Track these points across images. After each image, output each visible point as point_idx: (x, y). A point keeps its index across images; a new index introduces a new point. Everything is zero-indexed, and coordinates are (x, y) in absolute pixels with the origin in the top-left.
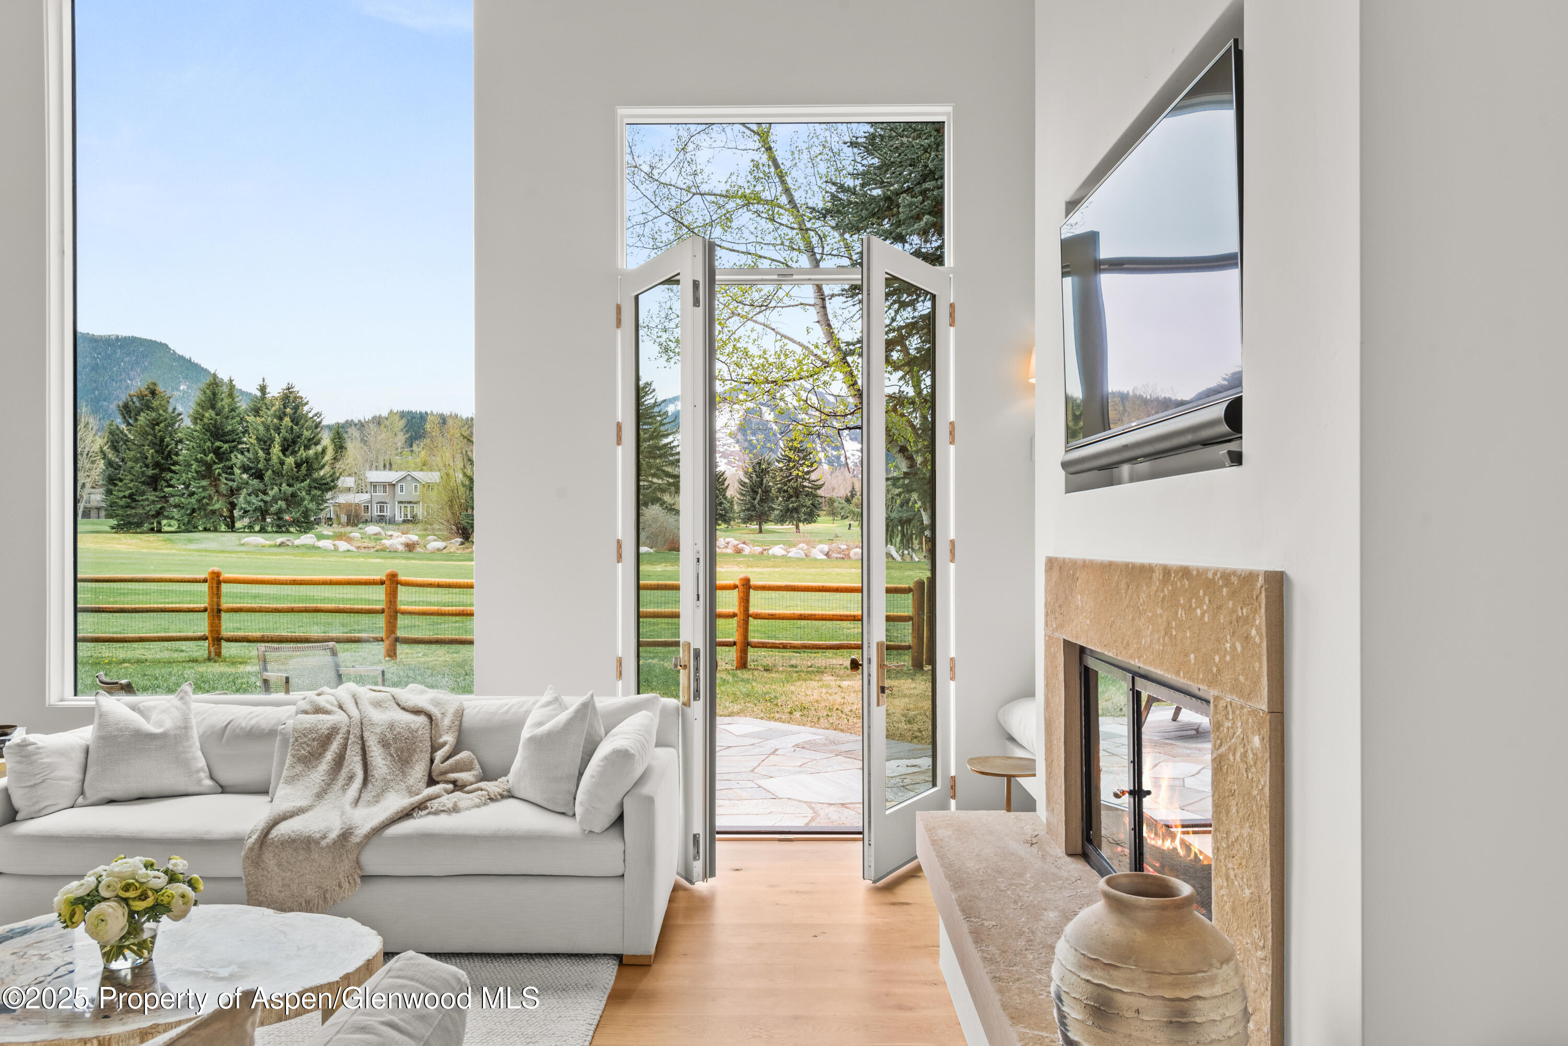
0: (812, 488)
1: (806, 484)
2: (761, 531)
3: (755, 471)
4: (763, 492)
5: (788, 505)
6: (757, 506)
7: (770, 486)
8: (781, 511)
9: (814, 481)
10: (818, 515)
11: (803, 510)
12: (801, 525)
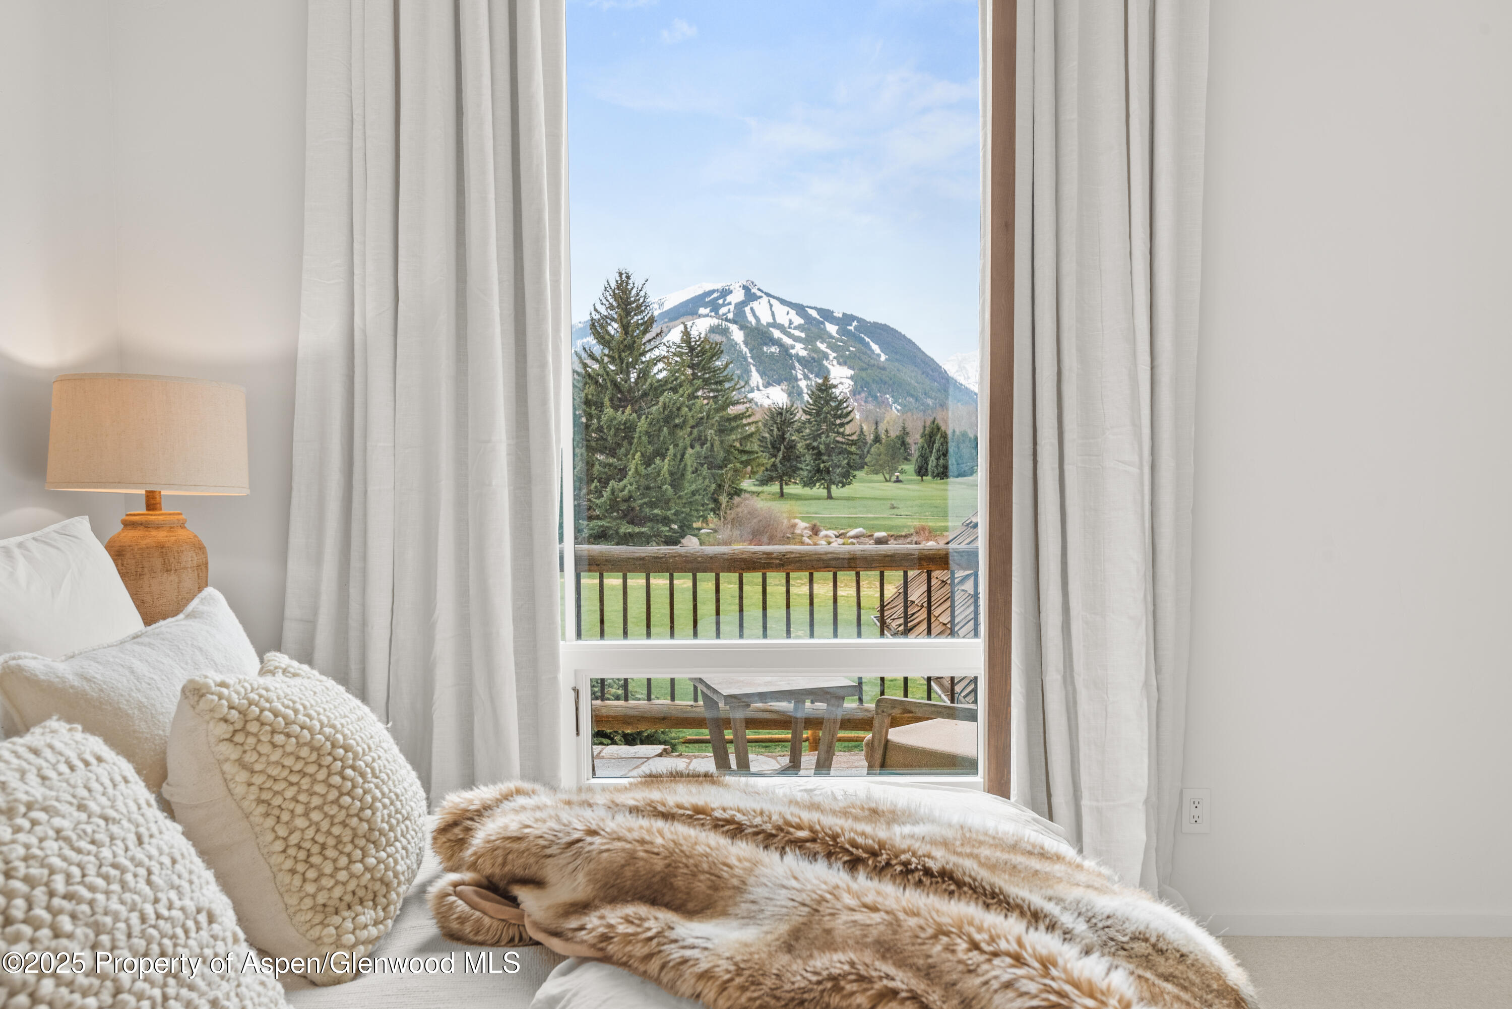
0: (847, 444)
1: (839, 439)
2: (782, 494)
3: (777, 423)
4: (785, 448)
5: (819, 464)
6: (779, 465)
7: (793, 441)
8: (810, 472)
9: (849, 435)
10: (854, 477)
11: (838, 470)
12: (833, 487)
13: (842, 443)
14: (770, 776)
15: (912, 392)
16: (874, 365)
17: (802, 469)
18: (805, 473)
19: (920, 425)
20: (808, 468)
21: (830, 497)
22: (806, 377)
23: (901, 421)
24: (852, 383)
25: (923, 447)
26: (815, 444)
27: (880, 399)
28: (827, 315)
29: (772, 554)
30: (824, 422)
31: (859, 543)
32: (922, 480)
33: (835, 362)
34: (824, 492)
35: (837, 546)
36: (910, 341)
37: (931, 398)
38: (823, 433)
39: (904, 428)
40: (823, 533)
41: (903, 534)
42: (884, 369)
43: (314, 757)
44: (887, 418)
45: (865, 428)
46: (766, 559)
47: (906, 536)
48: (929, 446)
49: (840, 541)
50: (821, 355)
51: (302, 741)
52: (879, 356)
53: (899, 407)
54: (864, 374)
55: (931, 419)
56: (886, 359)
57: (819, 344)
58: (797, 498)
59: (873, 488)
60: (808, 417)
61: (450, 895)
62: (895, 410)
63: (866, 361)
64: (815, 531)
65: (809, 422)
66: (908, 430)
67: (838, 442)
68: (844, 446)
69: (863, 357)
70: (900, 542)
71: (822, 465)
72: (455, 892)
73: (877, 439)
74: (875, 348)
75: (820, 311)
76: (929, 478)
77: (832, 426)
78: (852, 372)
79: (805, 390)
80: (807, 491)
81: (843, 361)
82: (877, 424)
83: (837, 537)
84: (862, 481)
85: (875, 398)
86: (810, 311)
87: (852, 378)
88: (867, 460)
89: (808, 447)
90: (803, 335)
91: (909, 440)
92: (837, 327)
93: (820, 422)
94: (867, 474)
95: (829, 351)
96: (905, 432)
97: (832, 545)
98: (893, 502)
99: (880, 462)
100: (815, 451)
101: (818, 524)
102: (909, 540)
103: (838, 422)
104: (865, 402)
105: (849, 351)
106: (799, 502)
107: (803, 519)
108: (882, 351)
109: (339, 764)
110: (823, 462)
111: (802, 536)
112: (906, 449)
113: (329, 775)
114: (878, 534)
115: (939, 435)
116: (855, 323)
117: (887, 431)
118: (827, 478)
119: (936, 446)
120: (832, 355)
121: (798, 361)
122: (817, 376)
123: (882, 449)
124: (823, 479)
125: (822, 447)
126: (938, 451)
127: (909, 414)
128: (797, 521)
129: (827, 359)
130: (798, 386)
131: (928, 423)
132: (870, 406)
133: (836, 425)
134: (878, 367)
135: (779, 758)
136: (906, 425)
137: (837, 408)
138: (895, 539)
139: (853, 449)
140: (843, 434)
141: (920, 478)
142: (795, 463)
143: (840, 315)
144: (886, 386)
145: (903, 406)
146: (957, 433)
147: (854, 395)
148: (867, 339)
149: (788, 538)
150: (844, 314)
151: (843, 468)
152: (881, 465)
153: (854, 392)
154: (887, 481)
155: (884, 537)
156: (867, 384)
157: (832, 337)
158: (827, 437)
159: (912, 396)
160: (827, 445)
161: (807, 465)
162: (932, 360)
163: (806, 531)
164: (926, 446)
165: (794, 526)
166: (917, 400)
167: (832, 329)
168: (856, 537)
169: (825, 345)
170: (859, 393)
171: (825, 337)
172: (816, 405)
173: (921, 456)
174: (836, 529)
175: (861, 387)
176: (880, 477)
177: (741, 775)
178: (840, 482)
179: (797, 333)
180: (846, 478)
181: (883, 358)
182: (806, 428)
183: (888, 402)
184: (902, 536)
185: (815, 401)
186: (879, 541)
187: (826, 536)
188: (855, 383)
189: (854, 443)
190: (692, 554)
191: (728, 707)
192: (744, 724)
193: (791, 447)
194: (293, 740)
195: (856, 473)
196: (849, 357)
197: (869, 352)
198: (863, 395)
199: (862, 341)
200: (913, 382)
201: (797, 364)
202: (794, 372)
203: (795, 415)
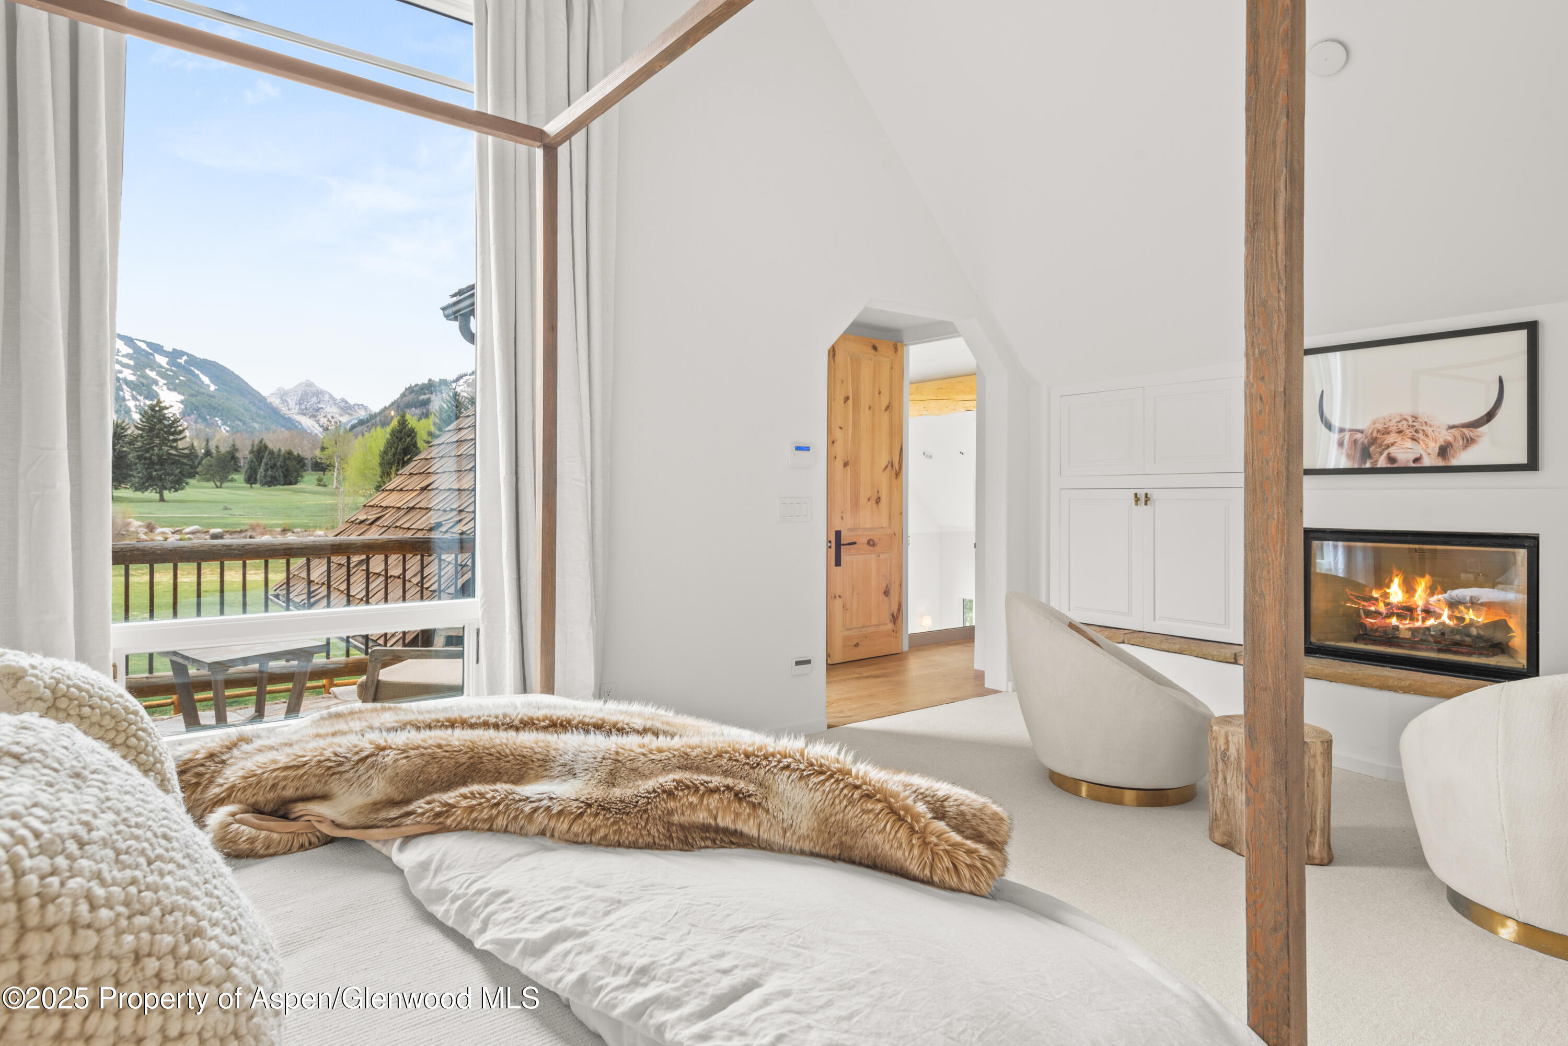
13: (175, 455)
14: (239, 725)
15: (240, 417)
16: (203, 393)
17: (134, 476)
18: (137, 480)
19: (248, 444)
20: (140, 475)
21: (162, 499)
22: (135, 398)
23: (231, 439)
24: (182, 406)
25: (252, 461)
26: (148, 455)
27: (209, 421)
28: (158, 349)
29: (231, 546)
30: (157, 437)
31: (198, 538)
32: (251, 487)
33: (165, 388)
34: (157, 496)
35: (173, 541)
36: (238, 377)
37: (257, 422)
38: (156, 446)
39: (234, 446)
40: (159, 530)
41: (238, 530)
42: (213, 397)
43: (113, 724)
44: (218, 437)
45: (196, 444)
46: (227, 550)
47: (241, 532)
48: (257, 460)
49: (177, 537)
50: (150, 381)
51: (103, 711)
52: (209, 386)
53: (228, 429)
54: (193, 400)
55: (260, 439)
56: (216, 389)
57: (148, 371)
58: (130, 500)
59: (204, 493)
60: (140, 432)
61: (232, 823)
62: (224, 429)
63: (196, 389)
64: (151, 528)
65: (141, 436)
66: (237, 447)
67: (171, 454)
68: (176, 458)
69: (193, 386)
70: (235, 536)
71: (154, 473)
72: (235, 820)
73: (208, 453)
74: (206, 380)
75: (149, 344)
76: (258, 485)
77: (165, 441)
78: (182, 398)
79: (133, 409)
80: (139, 495)
81: (172, 387)
82: (208, 441)
83: (173, 533)
84: (195, 487)
85: (205, 420)
86: (139, 343)
87: (182, 402)
88: (198, 470)
89: (139, 457)
90: (132, 363)
91: (238, 455)
92: (167, 359)
93: (153, 437)
94: (198, 481)
95: (158, 378)
96: (234, 449)
97: (170, 540)
98: (226, 504)
99: (211, 472)
100: (147, 461)
101: (153, 523)
102: (243, 535)
103: (171, 438)
104: (195, 422)
105: (179, 380)
106: (133, 504)
107: (137, 518)
108: (212, 383)
109: (134, 727)
110: (156, 470)
111: (138, 533)
112: (236, 463)
113: (127, 738)
114: (213, 531)
115: (267, 453)
116: (185, 358)
117: (217, 447)
118: (160, 484)
119: (264, 460)
120: (162, 382)
121: (126, 384)
122: (146, 398)
123: (213, 461)
124: (156, 485)
125: (154, 458)
126: (266, 464)
127: (238, 434)
128: (131, 520)
129: (157, 384)
130: (126, 405)
131: (256, 442)
132: (201, 426)
133: (169, 441)
134: (208, 395)
135: (238, 711)
136: (236, 443)
137: (171, 426)
138: (230, 534)
139: (185, 461)
140: (176, 448)
141: (249, 485)
142: (125, 471)
143: (171, 350)
144: (216, 411)
145: (232, 427)
146: (283, 451)
147: (184, 416)
148: (197, 372)
149: (123, 535)
150: (174, 349)
151: (175, 476)
152: (211, 475)
153: (184, 414)
154: (217, 487)
155: (220, 533)
156: (197, 408)
157: (161, 367)
158: (160, 449)
159: (240, 420)
160: (160, 457)
161: (139, 473)
162: (259, 393)
163: (141, 529)
164: (255, 460)
165: (128, 524)
166: (244, 424)
167: (162, 360)
168: (193, 533)
169: (155, 373)
170: (189, 415)
171: (155, 366)
172: (149, 423)
173: (250, 468)
174: (171, 526)
175: (191, 410)
176: (212, 484)
177: (221, 727)
178: (172, 487)
179: (125, 360)
180: (178, 485)
181: (213, 388)
182: (138, 441)
183: (217, 424)
184: (236, 532)
185: (148, 419)
186: (215, 537)
187: (163, 533)
188: (185, 406)
189: (185, 456)
190: (151, 548)
191: (210, 673)
192: (223, 685)
193: (121, 457)
194: (98, 710)
195: (188, 480)
196: (179, 385)
197: (198, 382)
198: (193, 416)
199: (192, 373)
200: (241, 409)
201: (125, 387)
202: (121, 393)
203: (126, 430)
